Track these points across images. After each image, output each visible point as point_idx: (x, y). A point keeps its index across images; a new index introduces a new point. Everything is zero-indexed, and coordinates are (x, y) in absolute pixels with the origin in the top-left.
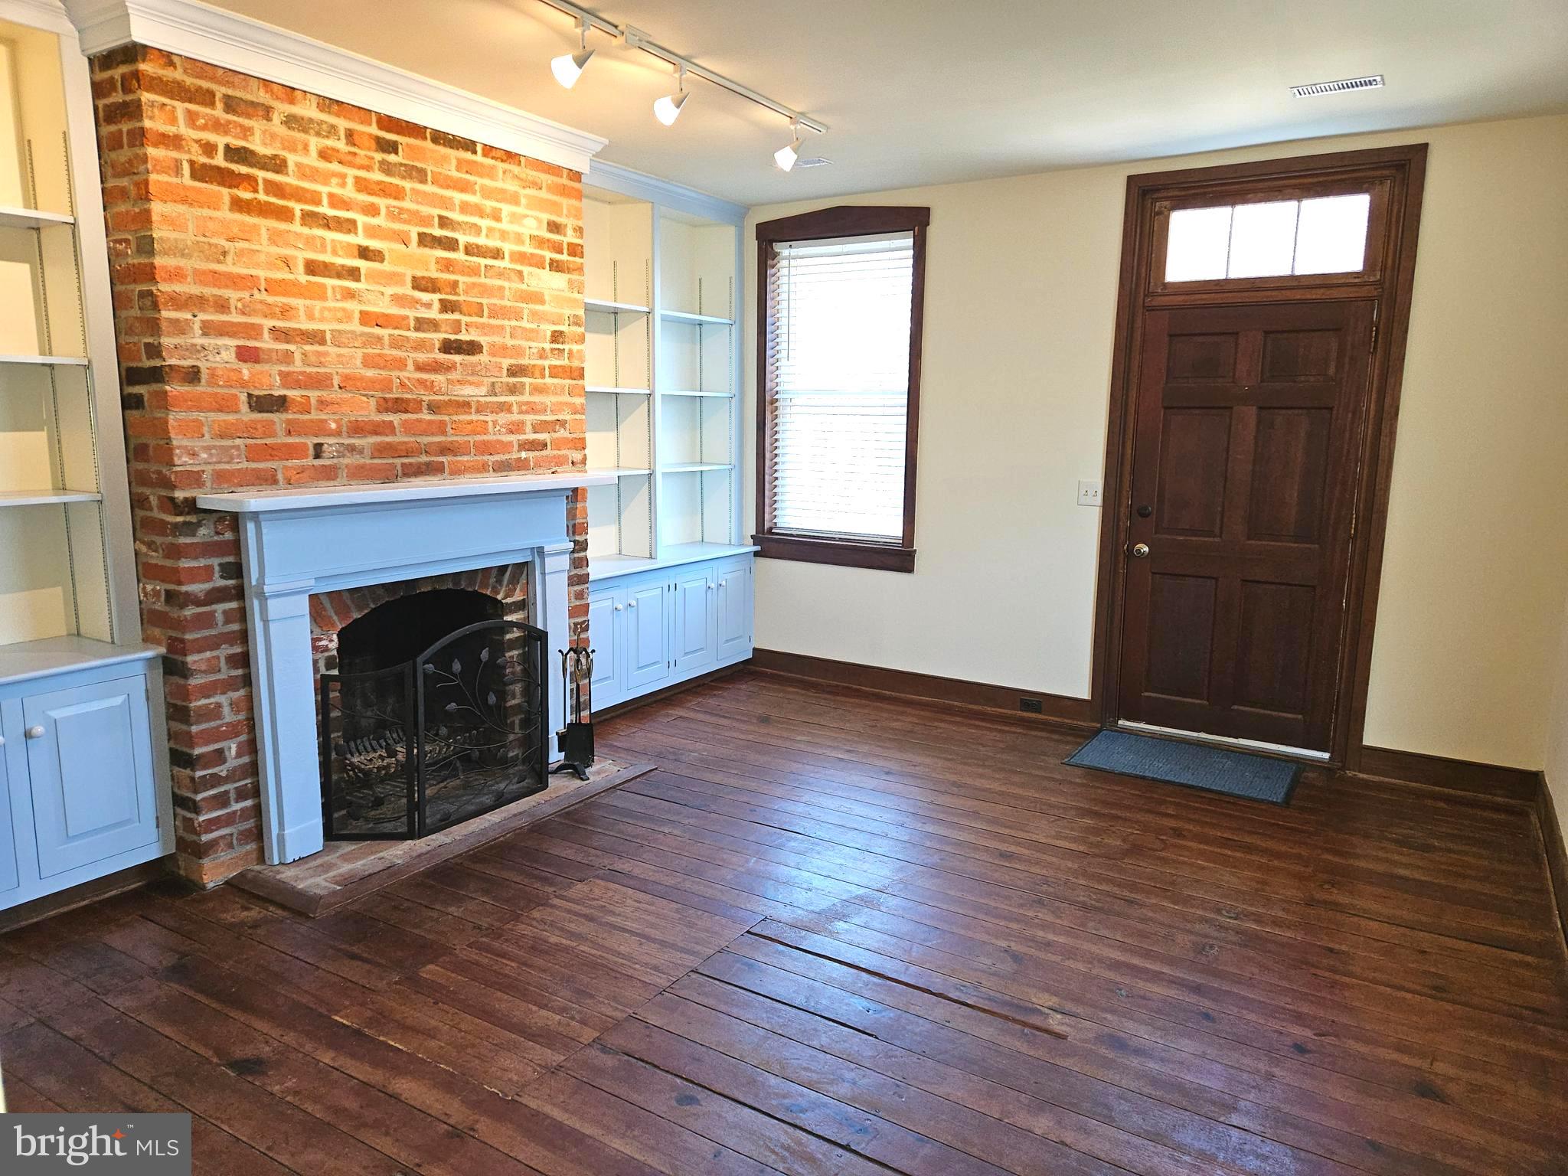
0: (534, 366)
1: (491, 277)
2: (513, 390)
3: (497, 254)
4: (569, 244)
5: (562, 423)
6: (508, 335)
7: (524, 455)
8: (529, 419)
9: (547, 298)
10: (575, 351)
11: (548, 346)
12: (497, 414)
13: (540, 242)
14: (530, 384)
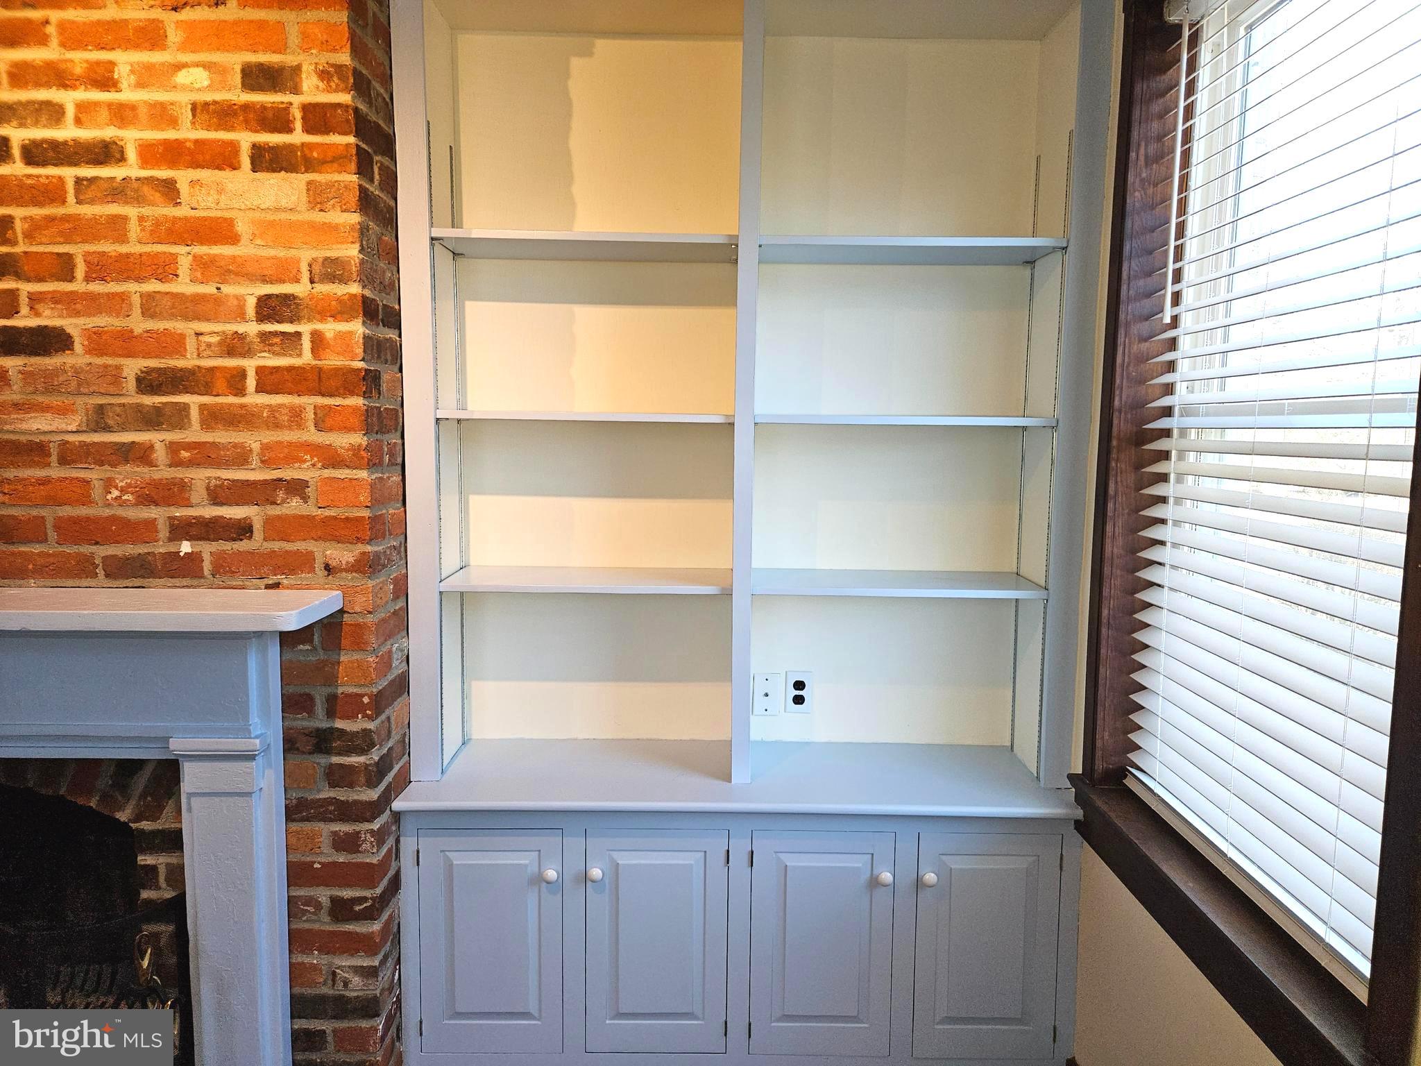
0: (212, 370)
1: (92, 202)
2: (153, 419)
3: (106, 153)
4: (307, 109)
5: (297, 488)
6: (137, 311)
7: (186, 547)
8: (201, 476)
9: (241, 227)
10: (329, 335)
11: (252, 328)
12: (113, 465)
13: (223, 115)
14: (202, 407)
